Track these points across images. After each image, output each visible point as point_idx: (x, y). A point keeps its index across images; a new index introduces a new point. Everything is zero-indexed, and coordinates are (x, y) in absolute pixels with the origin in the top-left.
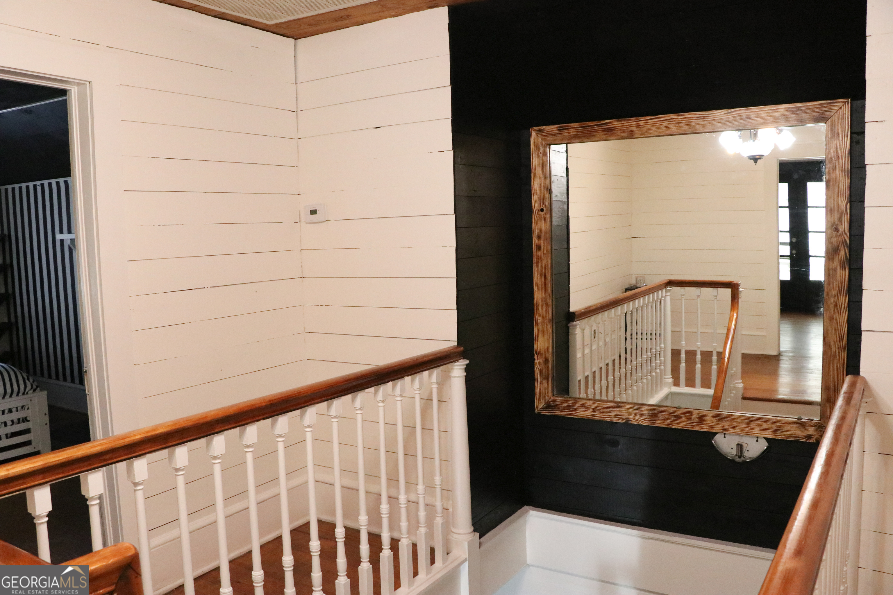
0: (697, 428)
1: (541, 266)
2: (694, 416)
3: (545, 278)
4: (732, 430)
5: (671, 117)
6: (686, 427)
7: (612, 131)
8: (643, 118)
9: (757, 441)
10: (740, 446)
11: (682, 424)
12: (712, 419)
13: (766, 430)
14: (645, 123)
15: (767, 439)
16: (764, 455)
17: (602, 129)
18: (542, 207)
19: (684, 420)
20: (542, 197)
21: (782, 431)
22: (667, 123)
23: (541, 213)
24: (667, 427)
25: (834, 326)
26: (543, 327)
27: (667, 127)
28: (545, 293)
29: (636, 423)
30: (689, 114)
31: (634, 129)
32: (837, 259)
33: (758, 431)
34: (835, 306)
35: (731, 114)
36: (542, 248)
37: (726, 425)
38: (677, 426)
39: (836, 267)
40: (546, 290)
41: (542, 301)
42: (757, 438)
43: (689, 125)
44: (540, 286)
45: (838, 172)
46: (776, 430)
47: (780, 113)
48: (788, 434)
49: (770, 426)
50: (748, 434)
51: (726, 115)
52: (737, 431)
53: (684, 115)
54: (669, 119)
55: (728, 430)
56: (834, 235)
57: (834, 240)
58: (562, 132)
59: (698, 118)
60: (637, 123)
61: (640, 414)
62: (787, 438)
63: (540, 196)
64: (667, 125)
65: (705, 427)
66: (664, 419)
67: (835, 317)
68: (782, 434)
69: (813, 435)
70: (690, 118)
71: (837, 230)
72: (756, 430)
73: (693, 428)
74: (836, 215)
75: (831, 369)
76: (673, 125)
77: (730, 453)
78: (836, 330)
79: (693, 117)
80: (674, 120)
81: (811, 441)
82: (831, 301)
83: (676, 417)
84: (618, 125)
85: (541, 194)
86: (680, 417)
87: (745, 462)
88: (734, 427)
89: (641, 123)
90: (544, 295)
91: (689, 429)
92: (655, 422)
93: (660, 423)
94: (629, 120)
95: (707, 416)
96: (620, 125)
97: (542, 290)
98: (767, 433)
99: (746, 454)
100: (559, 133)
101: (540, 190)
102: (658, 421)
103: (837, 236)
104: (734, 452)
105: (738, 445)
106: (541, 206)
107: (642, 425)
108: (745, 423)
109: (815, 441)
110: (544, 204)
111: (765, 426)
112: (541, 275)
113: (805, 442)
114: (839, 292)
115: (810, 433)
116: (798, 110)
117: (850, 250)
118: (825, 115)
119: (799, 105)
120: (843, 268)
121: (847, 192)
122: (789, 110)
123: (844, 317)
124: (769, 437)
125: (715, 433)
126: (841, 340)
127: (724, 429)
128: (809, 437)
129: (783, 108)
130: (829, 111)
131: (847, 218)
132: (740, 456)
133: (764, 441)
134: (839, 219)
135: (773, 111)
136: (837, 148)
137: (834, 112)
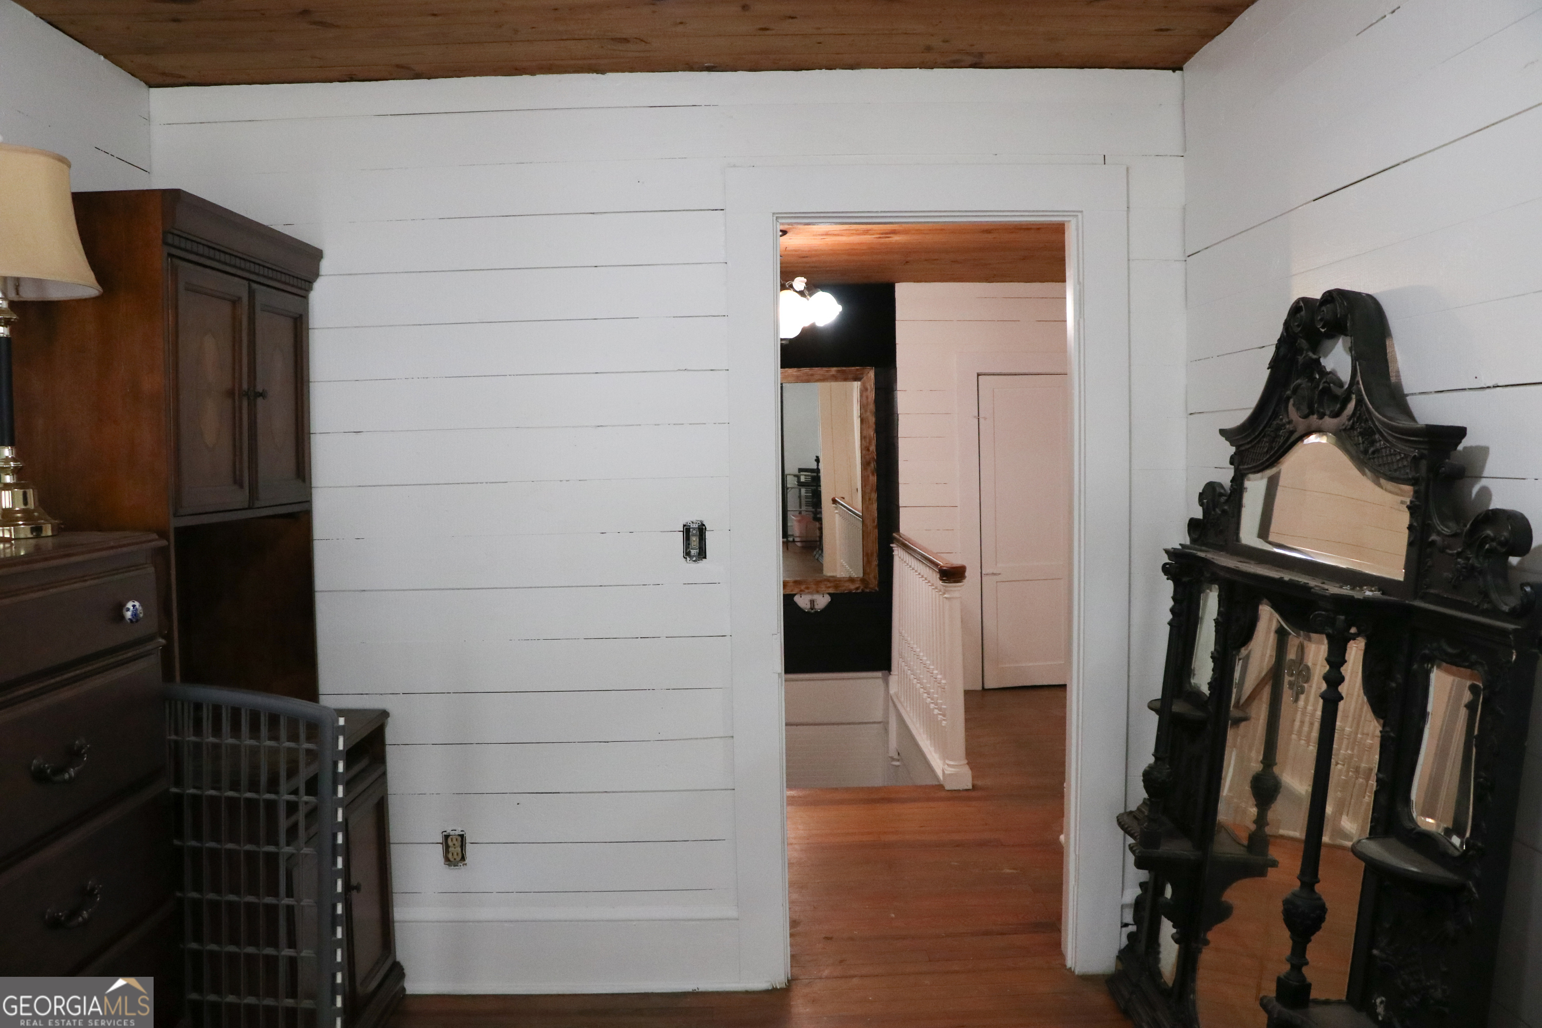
4: (807, 591)
9: (822, 596)
10: (812, 602)
12: (792, 584)
13: (829, 587)
15: (829, 594)
16: (829, 606)
21: (840, 586)
32: (869, 468)
33: (823, 589)
34: (870, 499)
37: (803, 587)
39: (869, 475)
42: (822, 594)
45: (868, 414)
46: (836, 587)
47: (831, 373)
48: (843, 588)
49: (832, 584)
50: (818, 592)
52: (809, 591)
55: (804, 591)
56: (867, 454)
57: (867, 457)
62: (843, 591)
67: (869, 506)
68: (841, 589)
69: (859, 587)
71: (868, 450)
72: (823, 588)
74: (868, 441)
75: (869, 541)
77: (806, 608)
78: (870, 515)
81: (859, 591)
82: (868, 497)
87: (816, 612)
88: (807, 588)
95: (789, 582)
98: (830, 589)
99: (816, 607)
103: (869, 454)
104: (808, 606)
105: (811, 601)
108: (815, 584)
111: (829, 585)
113: (855, 593)
114: (871, 491)
115: (857, 585)
116: (844, 372)
117: (877, 463)
118: (861, 376)
119: (844, 368)
120: (873, 474)
121: (874, 426)
122: (838, 371)
123: (875, 506)
124: (832, 592)
125: (795, 595)
126: (874, 522)
127: (801, 591)
128: (857, 588)
129: (834, 370)
130: (862, 374)
131: (874, 442)
132: (812, 609)
133: (828, 596)
134: (870, 443)
135: (827, 371)
136: (867, 398)
137: (864, 375)
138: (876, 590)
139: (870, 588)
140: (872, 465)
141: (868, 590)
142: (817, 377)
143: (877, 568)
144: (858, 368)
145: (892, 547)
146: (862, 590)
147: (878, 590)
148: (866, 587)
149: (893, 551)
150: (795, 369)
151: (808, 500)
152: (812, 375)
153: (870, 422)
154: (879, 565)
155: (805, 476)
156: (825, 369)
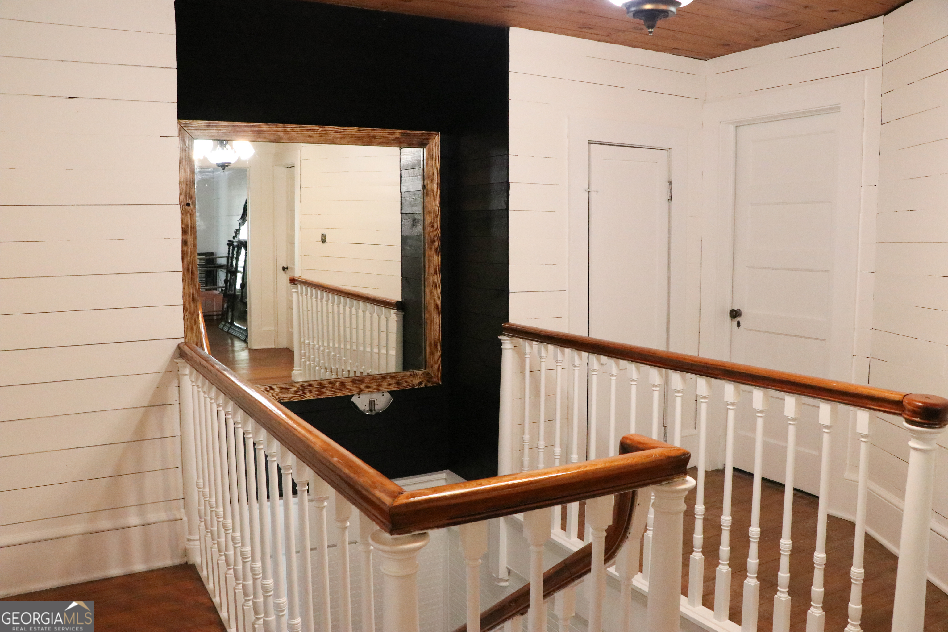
0: (339, 394)
1: (188, 262)
2: (337, 384)
3: (192, 273)
4: (367, 390)
5: (313, 128)
6: (331, 395)
7: (261, 133)
8: (289, 126)
9: (383, 395)
10: (372, 403)
11: (327, 394)
12: (351, 383)
13: (391, 384)
14: (291, 130)
15: (390, 392)
16: (391, 406)
17: (252, 130)
18: (188, 202)
19: (329, 389)
20: (188, 192)
21: (403, 383)
22: (310, 132)
23: (187, 207)
24: (315, 398)
25: (433, 298)
26: (191, 323)
27: (310, 136)
28: (193, 288)
29: (287, 401)
30: (329, 128)
31: (281, 134)
32: (433, 247)
33: (385, 387)
34: (434, 282)
35: (361, 132)
36: (189, 244)
37: (362, 386)
38: (324, 396)
39: (433, 254)
40: (194, 285)
41: (189, 296)
42: (383, 392)
43: (328, 137)
44: (187, 282)
45: (433, 185)
46: (399, 383)
47: (395, 136)
48: (406, 384)
49: (394, 381)
50: (378, 391)
51: (358, 132)
52: (370, 390)
53: (324, 127)
54: (312, 130)
55: (364, 391)
56: (431, 230)
57: (432, 235)
58: (210, 129)
59: (336, 132)
60: (284, 129)
61: (291, 392)
62: (406, 388)
63: (186, 191)
64: (310, 134)
65: (346, 392)
66: (312, 392)
67: (433, 291)
68: (403, 385)
69: (422, 381)
70: (330, 130)
71: (433, 226)
72: (382, 386)
73: (336, 395)
74: (432, 215)
75: (432, 330)
76: (315, 135)
77: (364, 409)
78: (434, 300)
79: (331, 130)
80: (316, 131)
81: (422, 386)
82: (431, 280)
83: (323, 388)
84: (267, 129)
85: (186, 188)
86: (326, 387)
87: (378, 414)
88: (368, 387)
89: (289, 129)
90: (191, 291)
91: (333, 396)
92: (304, 397)
93: (309, 397)
94: (277, 125)
95: (347, 382)
96: (269, 129)
97: (189, 285)
98: (393, 386)
99: (377, 408)
100: (207, 129)
101: (186, 184)
102: (307, 395)
103: (433, 231)
104: (367, 408)
105: (370, 401)
106: (187, 200)
107: (293, 401)
108: (377, 382)
109: (424, 386)
110: (190, 198)
111: (391, 381)
112: (188, 270)
113: (418, 388)
114: (435, 272)
115: (420, 380)
116: (408, 135)
117: (441, 241)
118: (425, 142)
119: (408, 132)
120: (437, 255)
121: (439, 200)
122: (402, 134)
123: (439, 290)
124: (393, 389)
125: (352, 396)
126: (437, 308)
127: (361, 391)
128: (420, 383)
129: (398, 133)
130: (428, 139)
131: (439, 218)
132: (371, 411)
133: (388, 394)
134: (435, 219)
135: (391, 134)
136: (432, 167)
137: (430, 141)
138: (439, 384)
139: (433, 382)
140: (437, 243)
141: (430, 385)
142: (379, 140)
143: (440, 359)
144: (423, 132)
145: (500, 340)
146: (425, 385)
147: (441, 383)
148: (429, 382)
149: (501, 344)
150: (356, 129)
151: (202, 279)
152: (374, 137)
153: (435, 194)
154: (443, 356)
155: (200, 259)
156: (388, 131)
